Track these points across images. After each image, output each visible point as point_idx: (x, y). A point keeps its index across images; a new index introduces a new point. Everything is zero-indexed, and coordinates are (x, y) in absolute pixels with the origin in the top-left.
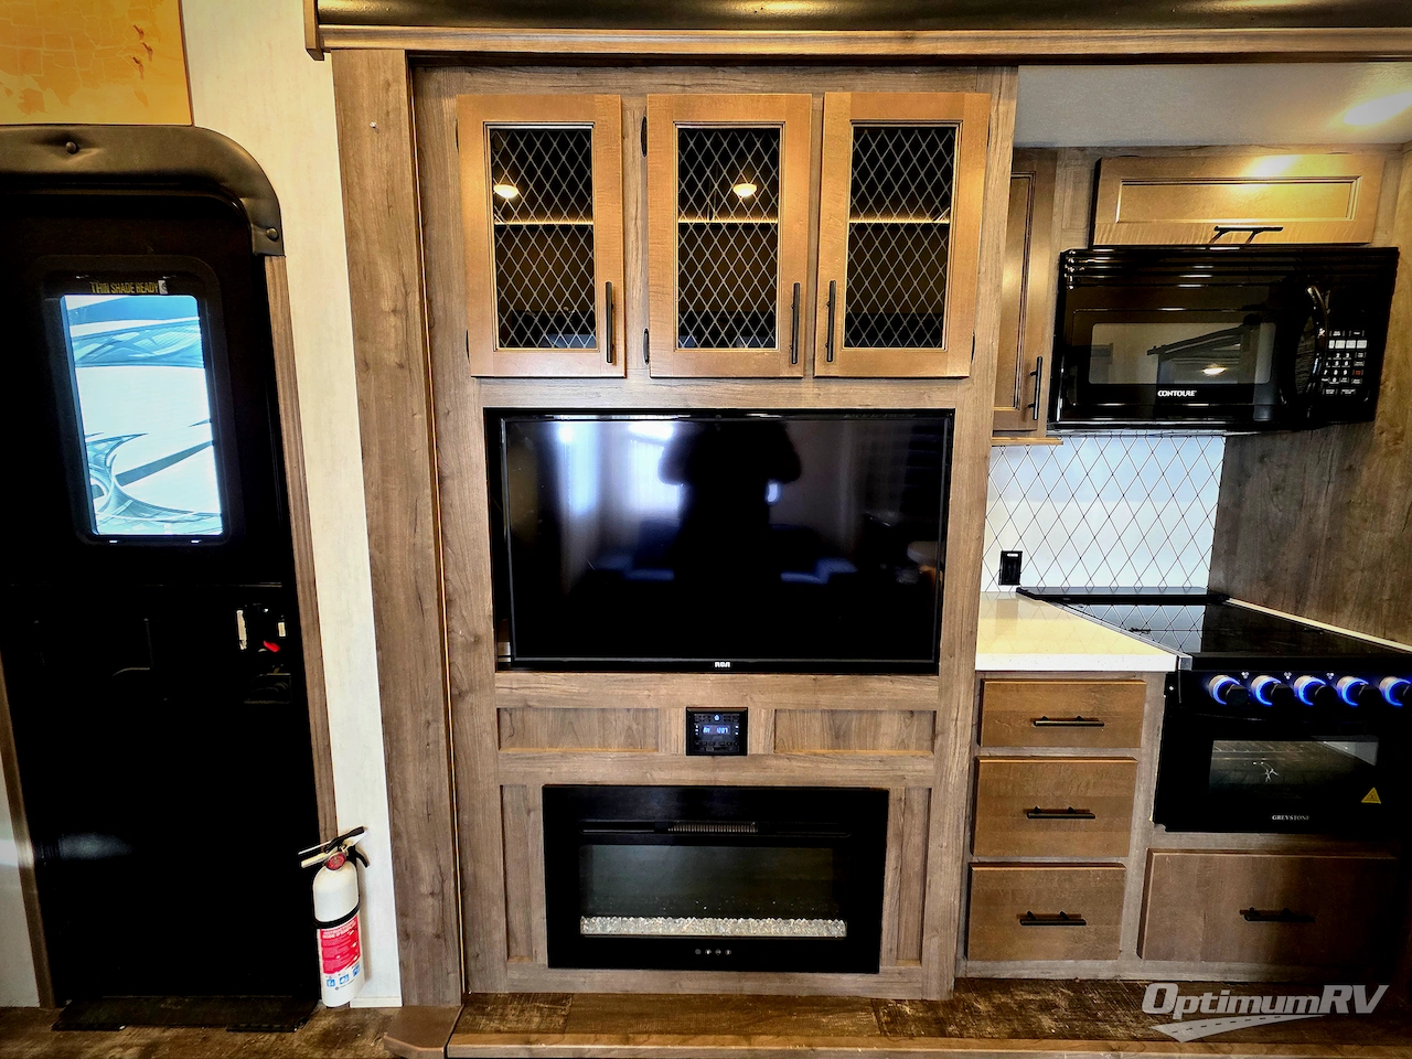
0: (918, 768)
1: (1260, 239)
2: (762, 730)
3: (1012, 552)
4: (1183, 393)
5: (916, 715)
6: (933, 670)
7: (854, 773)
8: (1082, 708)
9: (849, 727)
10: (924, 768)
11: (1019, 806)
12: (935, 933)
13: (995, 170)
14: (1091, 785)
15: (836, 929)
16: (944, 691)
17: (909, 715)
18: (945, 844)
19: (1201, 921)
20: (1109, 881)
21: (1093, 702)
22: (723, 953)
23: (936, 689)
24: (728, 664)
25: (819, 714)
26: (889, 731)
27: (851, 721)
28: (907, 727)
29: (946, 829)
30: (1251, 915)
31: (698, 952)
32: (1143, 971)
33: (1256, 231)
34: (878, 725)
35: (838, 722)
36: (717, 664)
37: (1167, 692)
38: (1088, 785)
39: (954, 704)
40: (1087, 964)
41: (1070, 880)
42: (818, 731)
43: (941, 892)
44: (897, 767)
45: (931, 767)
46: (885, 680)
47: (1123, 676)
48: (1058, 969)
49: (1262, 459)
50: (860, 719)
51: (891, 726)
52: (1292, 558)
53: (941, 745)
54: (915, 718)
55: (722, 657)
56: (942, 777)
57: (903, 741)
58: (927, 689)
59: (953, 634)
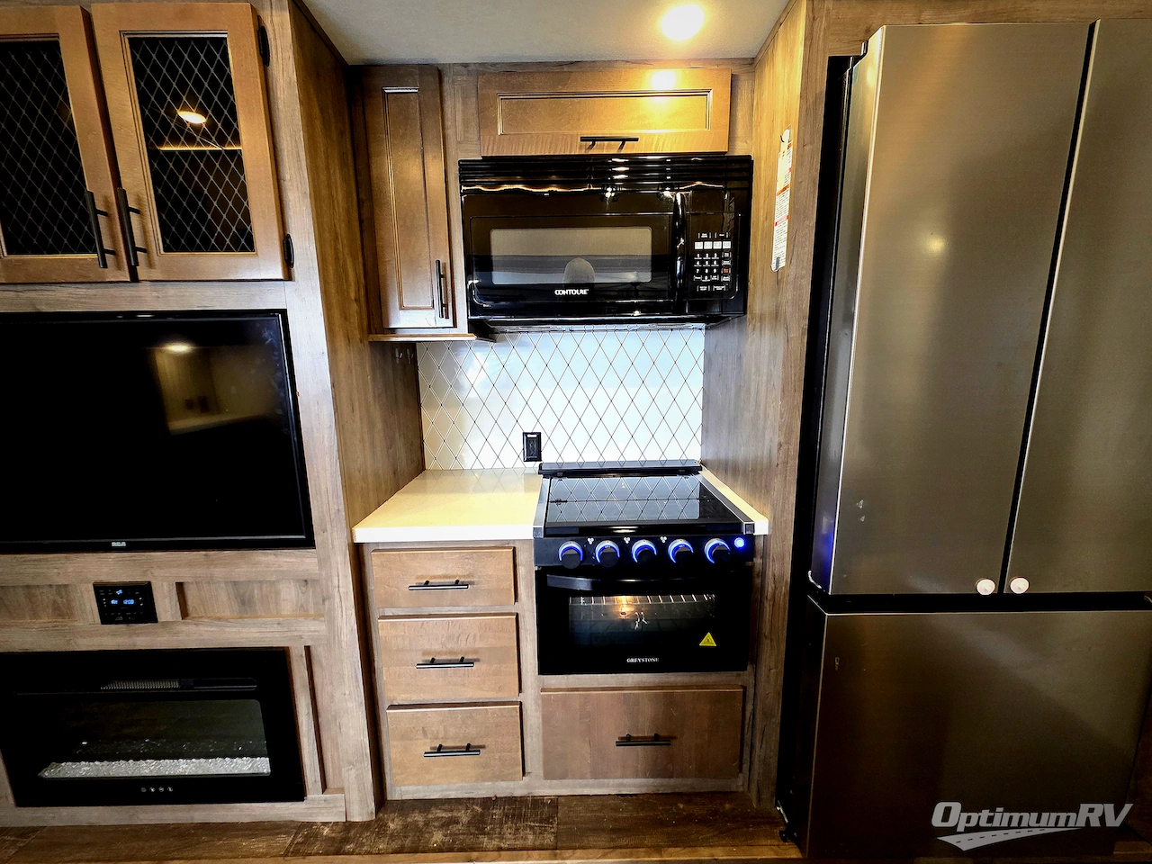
1: (629, 149)
2: (167, 601)
3: (532, 433)
4: (577, 291)
5: (309, 583)
6: (309, 543)
7: (257, 635)
8: (459, 573)
9: (252, 595)
10: (318, 628)
12: (352, 766)
13: (281, 80)
14: (478, 638)
15: (262, 765)
16: (323, 562)
17: (304, 583)
18: (347, 692)
19: (587, 747)
20: (505, 717)
21: (467, 568)
22: (166, 790)
23: (316, 560)
24: (124, 544)
25: (223, 585)
26: (288, 598)
27: (253, 590)
28: (303, 593)
29: (346, 680)
30: (627, 741)
31: (144, 790)
32: (550, 787)
33: (625, 141)
34: (277, 593)
35: (242, 591)
36: (114, 544)
38: (475, 637)
39: (334, 574)
40: (503, 784)
41: (471, 717)
42: (225, 599)
43: (352, 732)
44: (293, 629)
45: (323, 627)
47: (498, 544)
48: (479, 789)
50: (260, 589)
51: (289, 593)
53: (330, 610)
54: (309, 585)
55: (118, 538)
56: (334, 636)
57: (302, 606)
58: (309, 560)
59: (323, 512)
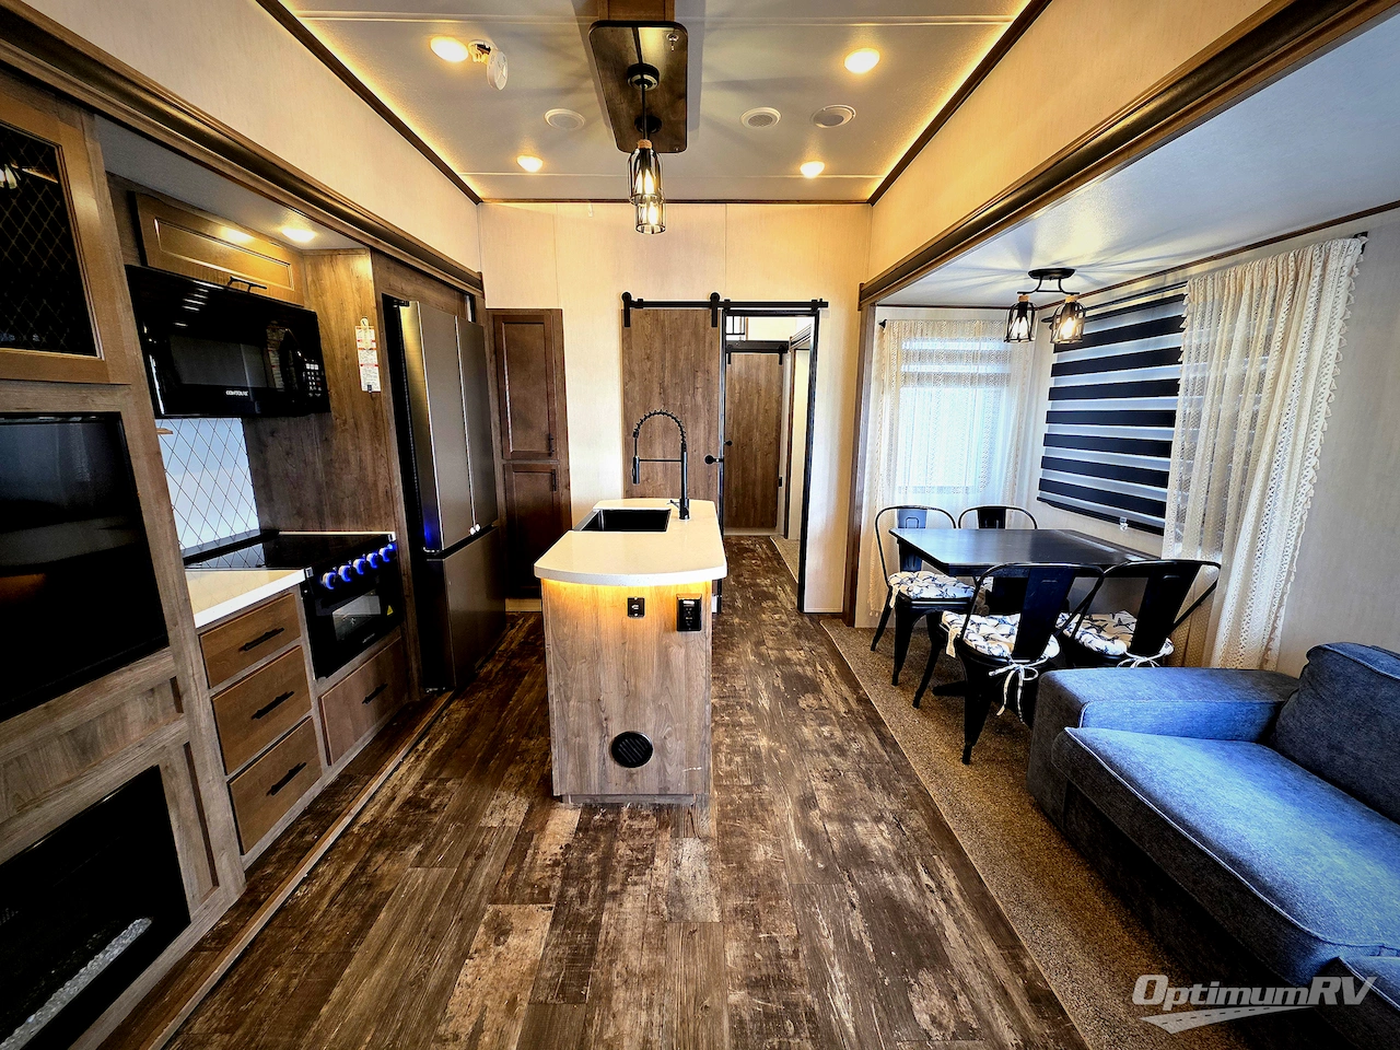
0: (174, 731)
1: (253, 291)
4: (241, 393)
5: (156, 690)
6: (164, 643)
8: (265, 626)
9: (95, 737)
10: (178, 729)
11: (247, 717)
14: (283, 675)
15: (140, 925)
16: (178, 657)
17: (150, 694)
18: (211, 778)
20: (307, 731)
21: (271, 619)
23: (170, 658)
25: (60, 740)
26: (136, 717)
27: (96, 728)
28: (151, 704)
29: (209, 766)
30: (367, 700)
32: (333, 773)
33: (251, 285)
34: (124, 719)
35: (81, 738)
37: (303, 594)
38: (281, 675)
39: (188, 665)
40: (308, 793)
41: (289, 745)
42: (62, 759)
43: (219, 816)
45: (184, 724)
46: (124, 671)
49: (272, 434)
50: (105, 722)
51: (136, 711)
52: (309, 496)
53: (188, 702)
54: (156, 693)
56: (194, 728)
57: (151, 719)
58: (163, 662)
59: (172, 607)
